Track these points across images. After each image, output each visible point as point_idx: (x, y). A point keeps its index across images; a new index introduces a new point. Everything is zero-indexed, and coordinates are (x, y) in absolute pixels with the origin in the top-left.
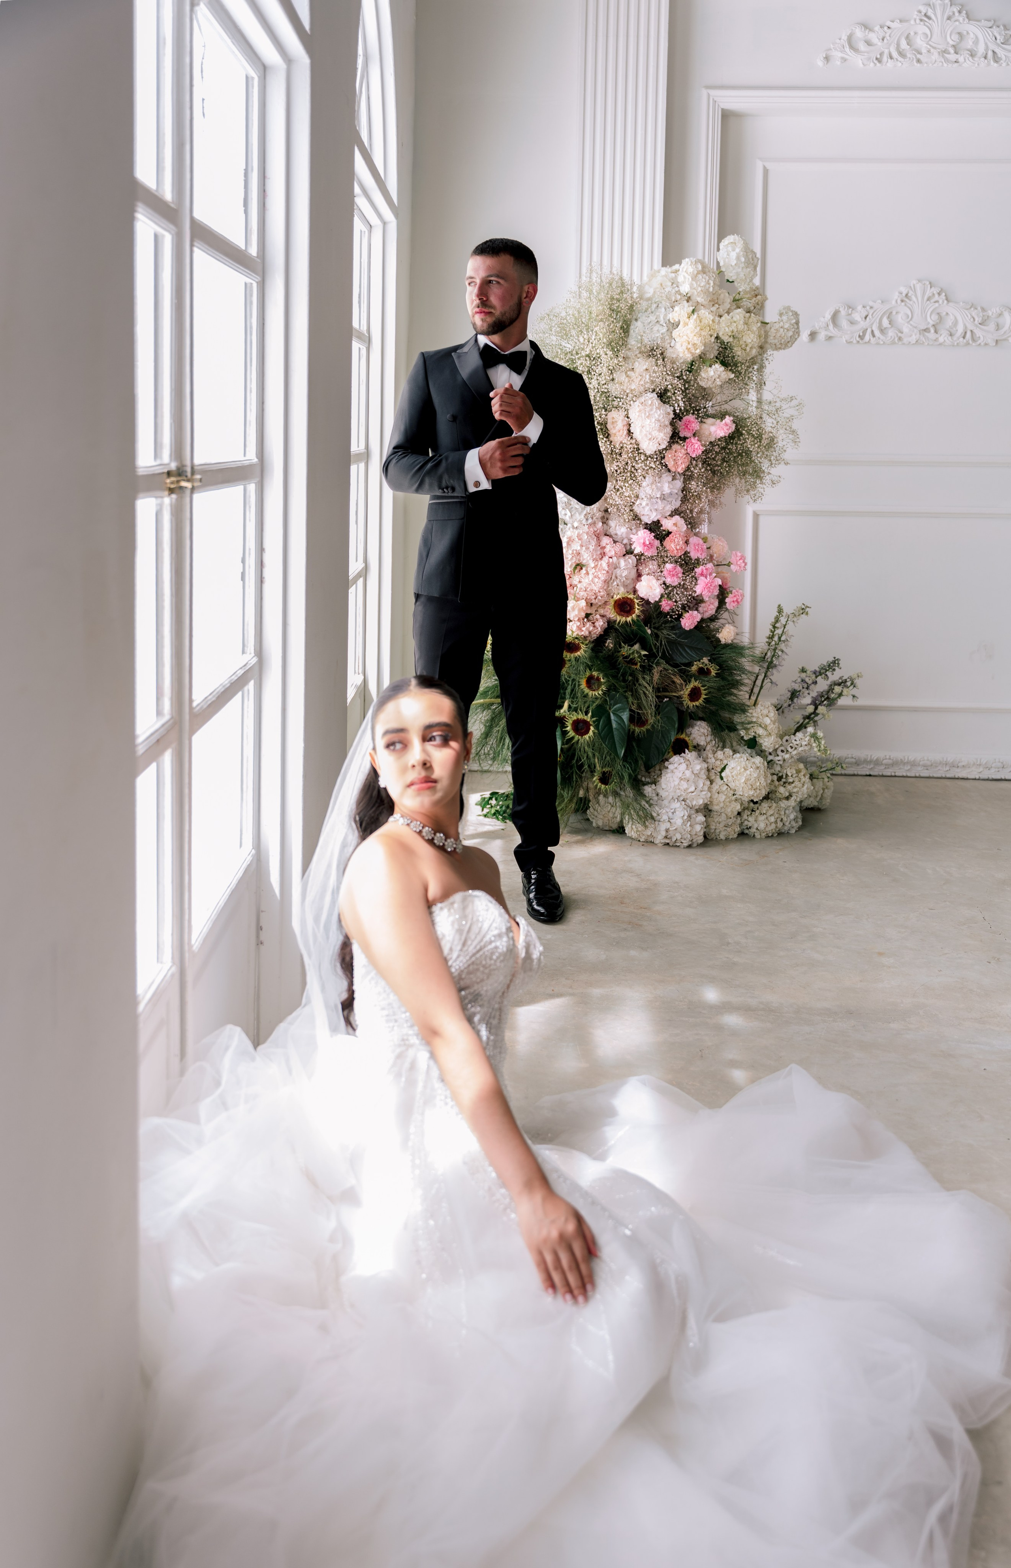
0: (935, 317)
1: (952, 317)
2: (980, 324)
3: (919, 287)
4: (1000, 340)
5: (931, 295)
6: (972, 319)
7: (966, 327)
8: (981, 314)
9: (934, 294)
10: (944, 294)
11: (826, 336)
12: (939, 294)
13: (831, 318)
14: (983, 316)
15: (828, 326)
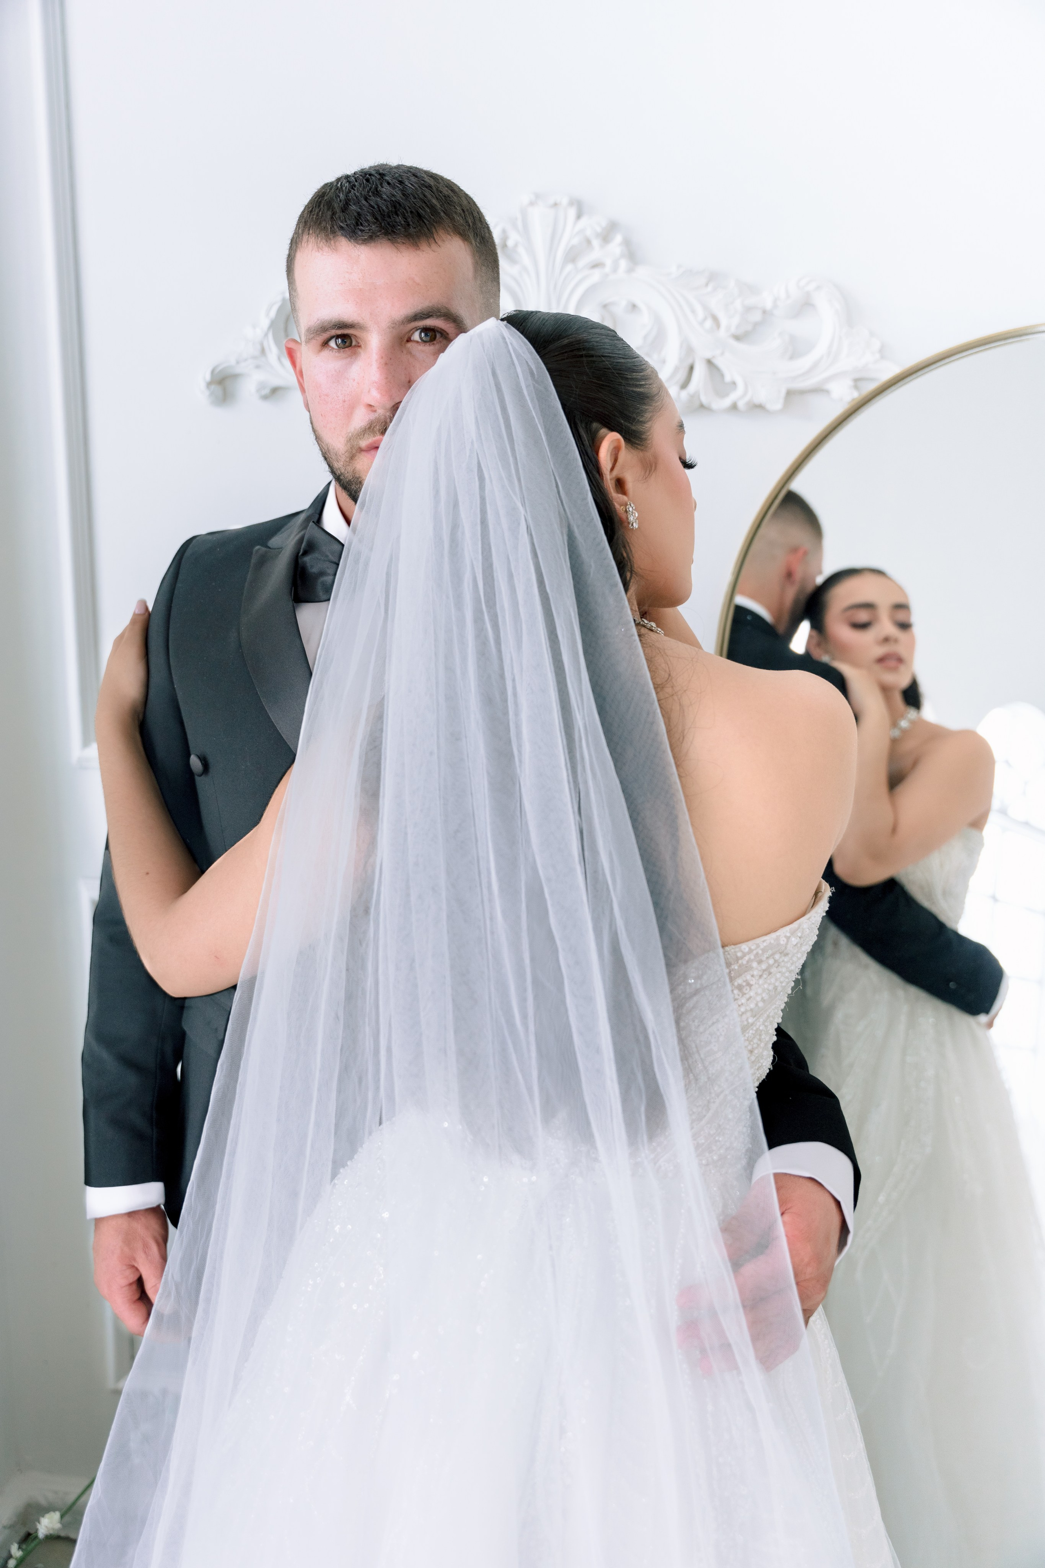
2: (737, 338)
3: (539, 217)
4: (802, 392)
5: (575, 241)
6: (709, 323)
7: (689, 350)
9: (589, 242)
10: (617, 240)
11: (261, 386)
12: (606, 237)
13: (273, 325)
14: (748, 309)
15: (263, 351)
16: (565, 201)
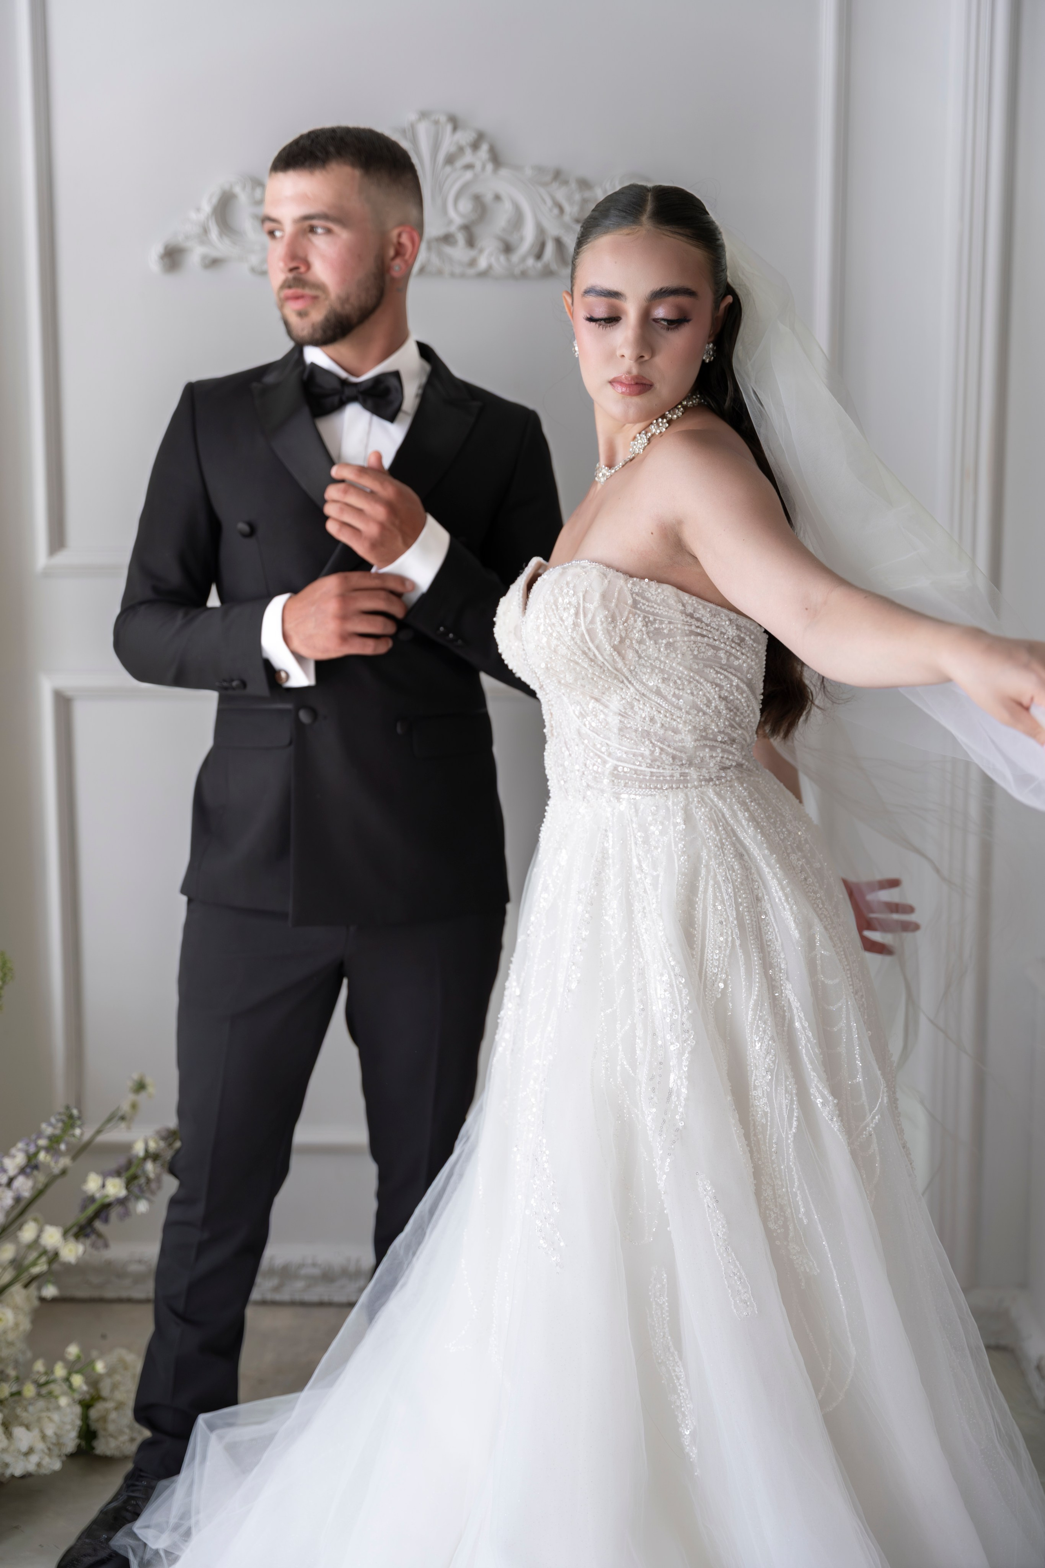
0: (466, 206)
1: (507, 206)
3: (424, 130)
5: (453, 149)
6: (556, 210)
7: (542, 231)
8: (577, 197)
9: (462, 150)
10: (485, 147)
11: (204, 257)
12: (475, 146)
13: (212, 208)
15: (206, 231)
16: (443, 119)
